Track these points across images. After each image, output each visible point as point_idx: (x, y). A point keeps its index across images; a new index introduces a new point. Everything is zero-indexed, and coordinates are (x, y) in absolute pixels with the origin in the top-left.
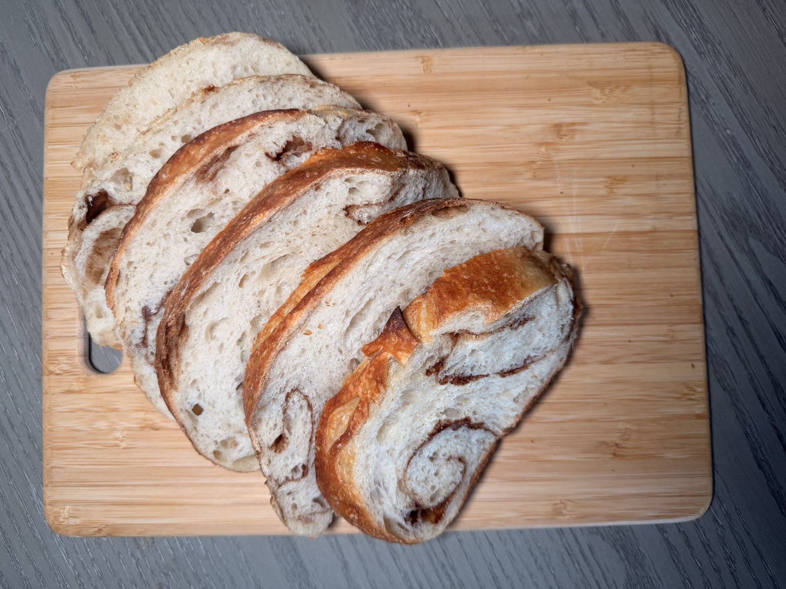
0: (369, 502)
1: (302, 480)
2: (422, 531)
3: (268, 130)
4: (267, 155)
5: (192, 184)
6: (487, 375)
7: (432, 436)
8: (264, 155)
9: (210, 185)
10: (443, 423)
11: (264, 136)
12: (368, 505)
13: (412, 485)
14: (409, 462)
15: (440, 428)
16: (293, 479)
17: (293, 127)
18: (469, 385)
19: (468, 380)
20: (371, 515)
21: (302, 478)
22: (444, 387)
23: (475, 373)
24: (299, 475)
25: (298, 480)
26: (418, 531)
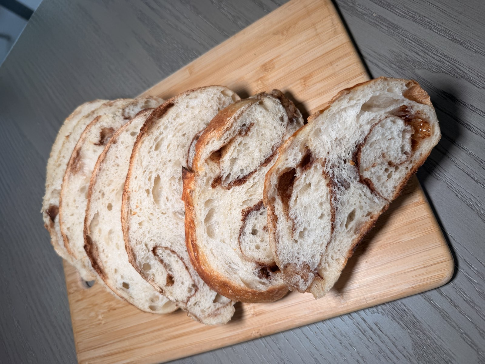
0: (227, 275)
1: (197, 294)
2: (276, 280)
3: (89, 134)
4: (95, 144)
5: (72, 177)
6: (256, 171)
7: (244, 220)
8: (94, 145)
9: (80, 173)
10: (246, 210)
11: (89, 137)
12: (228, 278)
13: (249, 253)
14: (239, 242)
15: (246, 214)
16: (192, 296)
17: (98, 125)
18: (248, 182)
19: (245, 180)
20: (232, 283)
21: (196, 292)
22: (231, 190)
23: (246, 173)
24: (193, 291)
25: (194, 295)
26: (272, 281)
